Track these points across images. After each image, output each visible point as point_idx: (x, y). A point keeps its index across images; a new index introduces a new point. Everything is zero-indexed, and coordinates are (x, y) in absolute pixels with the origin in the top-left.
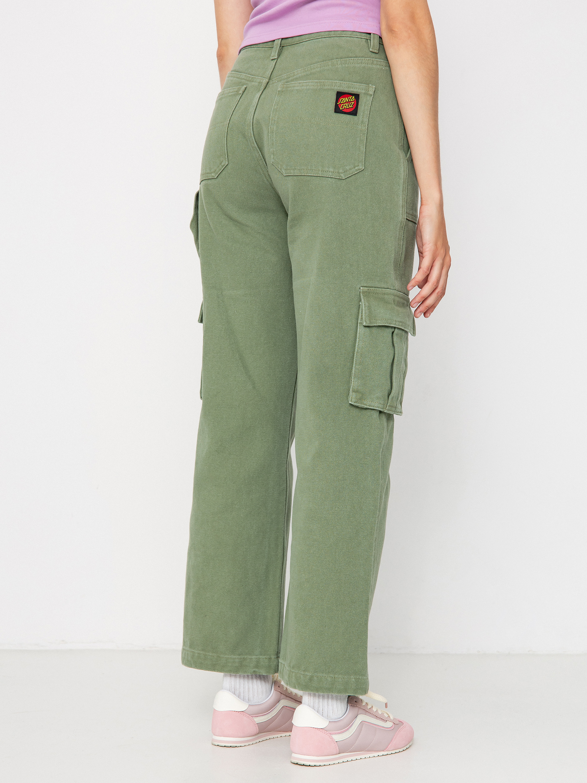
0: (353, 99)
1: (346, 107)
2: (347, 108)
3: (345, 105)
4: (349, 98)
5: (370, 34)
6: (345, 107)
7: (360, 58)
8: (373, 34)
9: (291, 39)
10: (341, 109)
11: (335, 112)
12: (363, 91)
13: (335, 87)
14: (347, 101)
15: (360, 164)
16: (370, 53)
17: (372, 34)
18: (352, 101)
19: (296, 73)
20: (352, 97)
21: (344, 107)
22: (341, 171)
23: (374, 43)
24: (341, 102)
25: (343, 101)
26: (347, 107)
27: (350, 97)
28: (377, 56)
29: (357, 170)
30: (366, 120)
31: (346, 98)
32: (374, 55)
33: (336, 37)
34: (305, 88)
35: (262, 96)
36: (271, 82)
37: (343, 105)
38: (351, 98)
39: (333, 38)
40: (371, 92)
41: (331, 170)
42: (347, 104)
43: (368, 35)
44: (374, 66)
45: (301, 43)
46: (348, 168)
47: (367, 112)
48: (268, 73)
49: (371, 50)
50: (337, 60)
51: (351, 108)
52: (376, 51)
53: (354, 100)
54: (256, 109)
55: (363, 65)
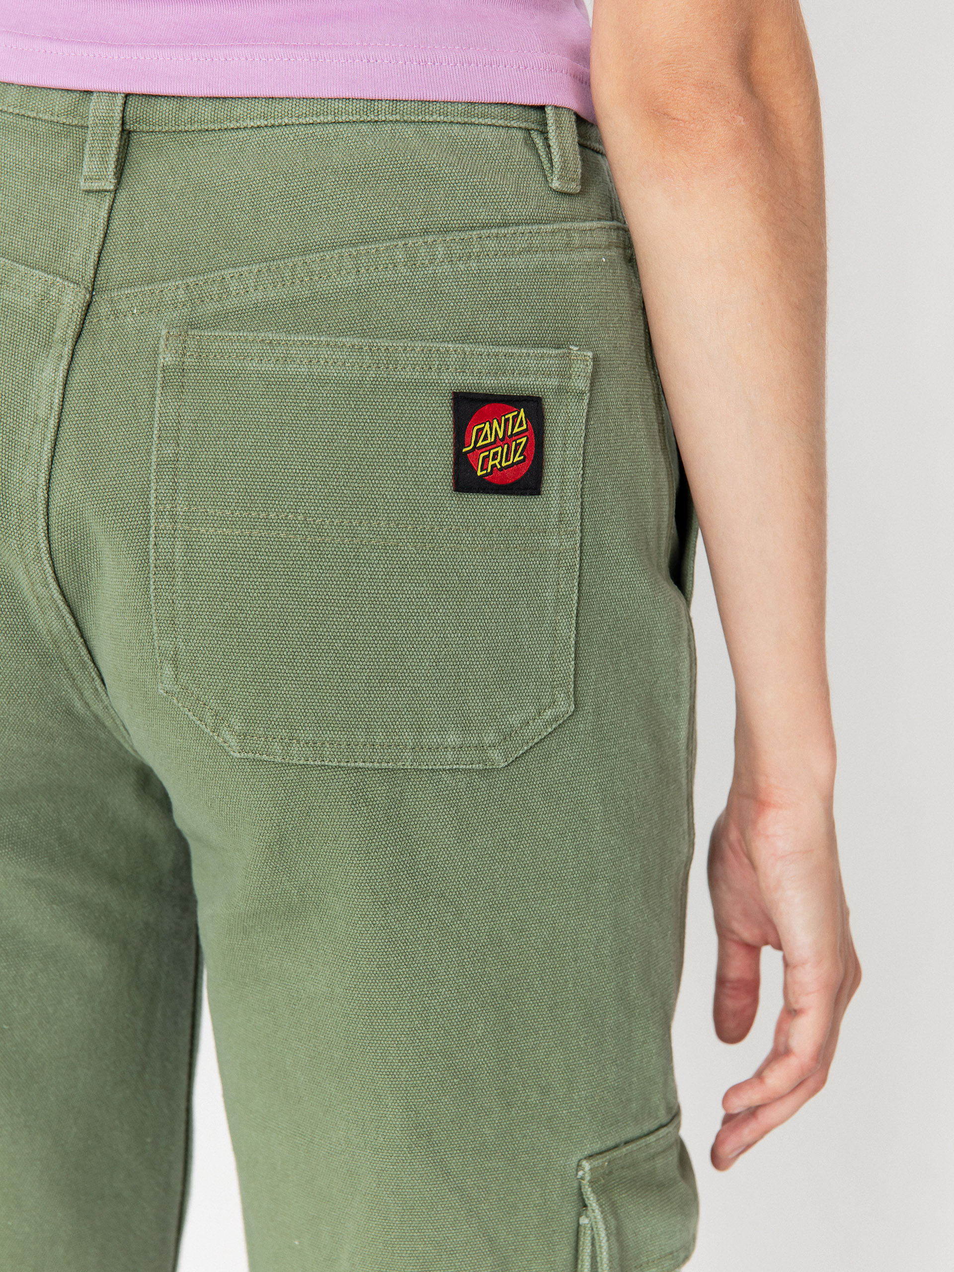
0: (521, 425)
1: (500, 463)
2: (502, 468)
3: (496, 454)
4: (507, 420)
5: (542, 108)
6: (496, 462)
7: (521, 228)
8: (556, 107)
9: (173, 104)
10: (479, 473)
11: (456, 490)
12: (554, 382)
13: (444, 376)
14: (501, 435)
15: (560, 697)
16: (554, 201)
17: (549, 111)
18: (518, 433)
19: (233, 286)
20: (517, 416)
21: (491, 463)
22: (490, 738)
23: (562, 149)
24: (476, 442)
25: (485, 438)
26: (504, 464)
27: (510, 416)
28: (579, 205)
29: (549, 723)
30: (573, 506)
31: (495, 423)
32: (565, 205)
33: (405, 122)
34: (304, 370)
35: (77, 377)
36: (102, 307)
37: (489, 455)
38: (515, 418)
39: (388, 127)
40: (581, 383)
41: (453, 739)
42: (500, 449)
43: (534, 115)
44: (575, 256)
45: (228, 134)
46: (515, 720)
47: (574, 474)
48: (78, 254)
49: (556, 184)
50: (430, 239)
51: (519, 462)
52: (574, 187)
53: (525, 427)
54: (56, 440)
55: (537, 258)
